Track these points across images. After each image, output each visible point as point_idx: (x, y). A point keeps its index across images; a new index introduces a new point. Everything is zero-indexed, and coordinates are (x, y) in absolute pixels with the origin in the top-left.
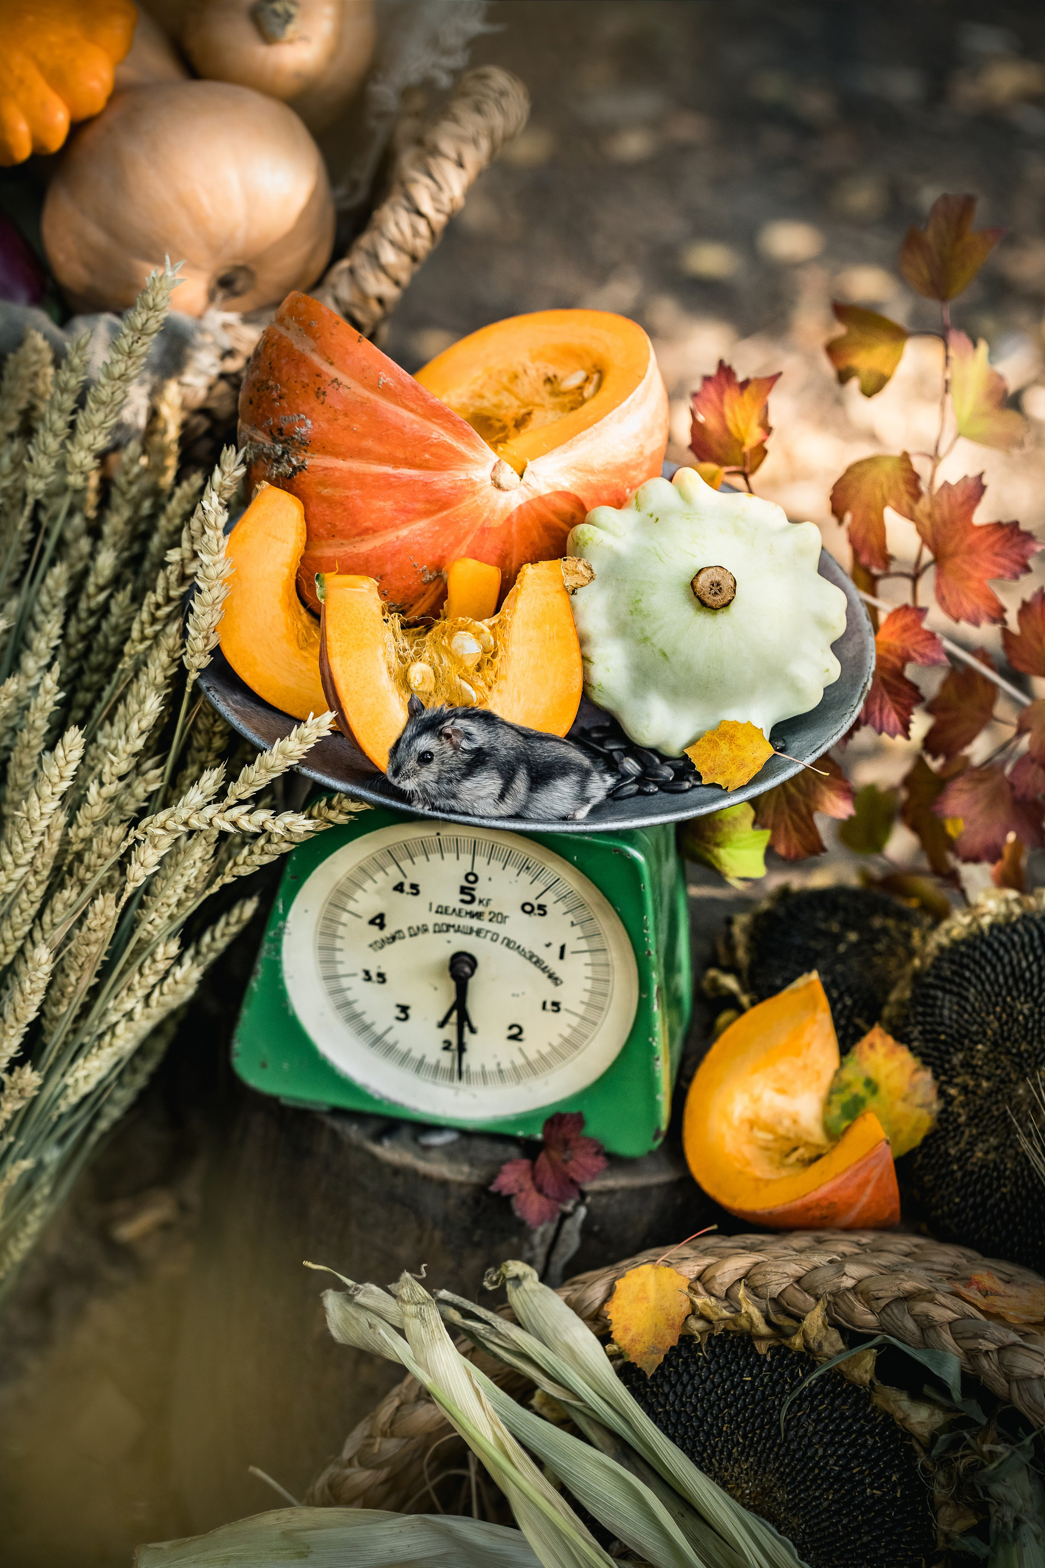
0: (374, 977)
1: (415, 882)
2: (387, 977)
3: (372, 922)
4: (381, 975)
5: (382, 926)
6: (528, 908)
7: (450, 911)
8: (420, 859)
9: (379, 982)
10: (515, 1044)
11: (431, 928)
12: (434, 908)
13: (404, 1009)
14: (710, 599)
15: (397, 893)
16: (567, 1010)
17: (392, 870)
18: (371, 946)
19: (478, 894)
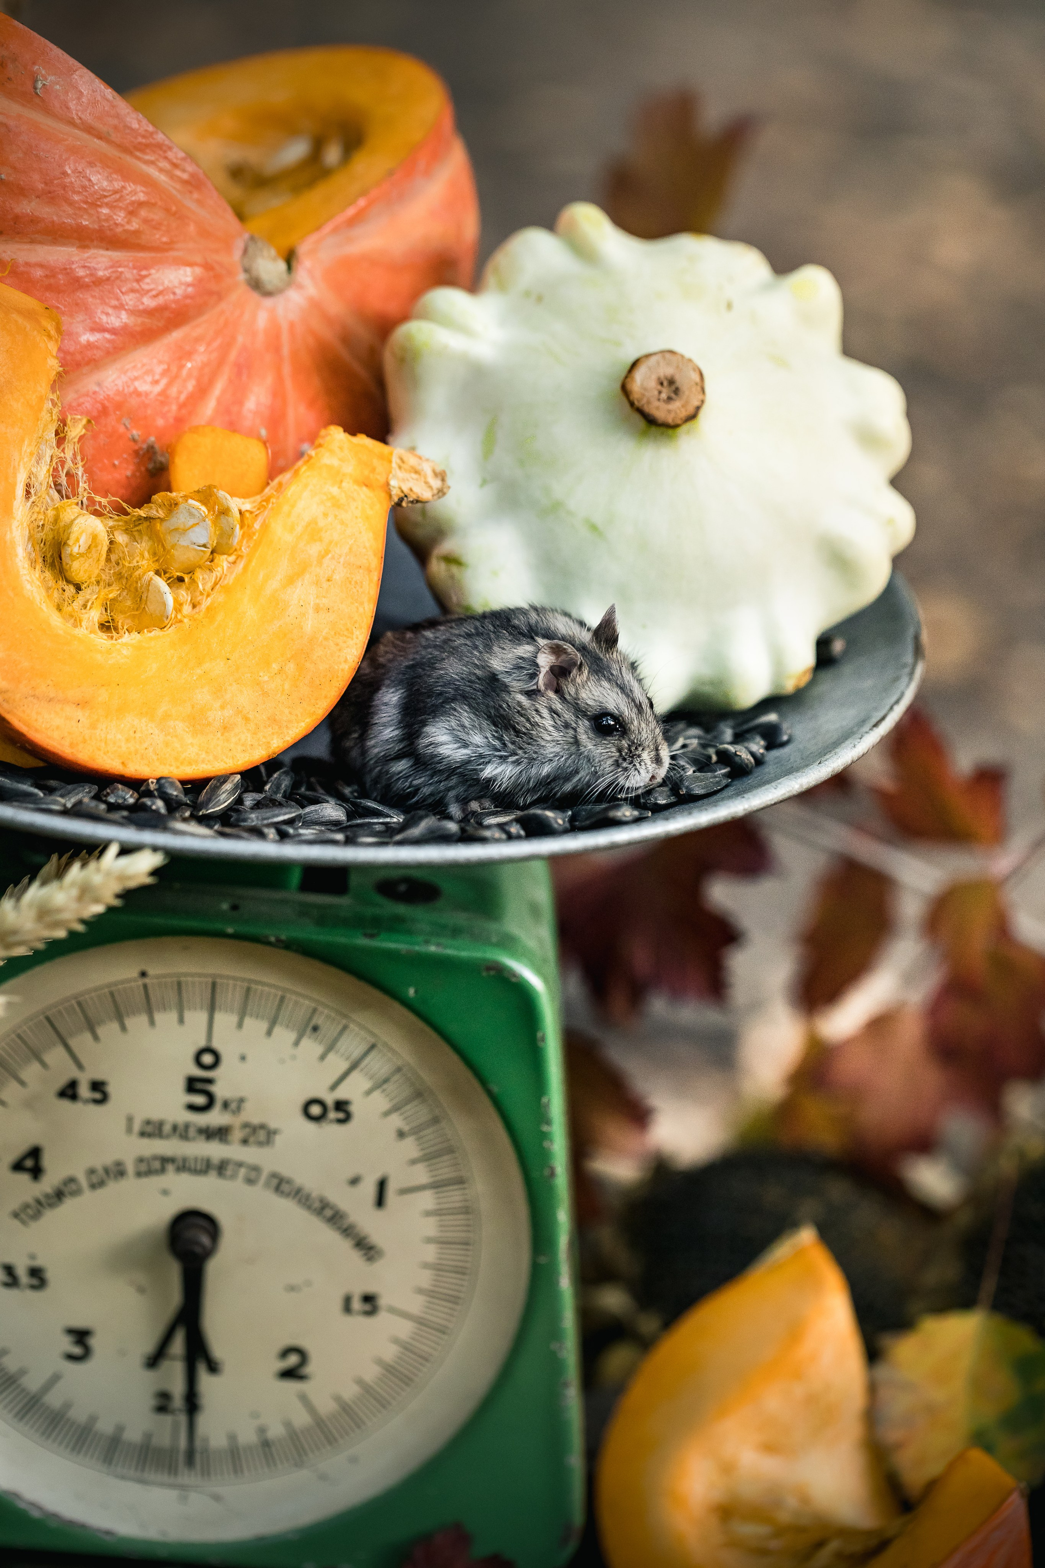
0: (24, 1277)
1: (99, 1076)
2: (50, 1275)
3: (18, 1167)
4: (36, 1273)
5: (36, 1172)
6: (315, 1110)
7: (167, 1128)
8: (109, 1030)
9: (33, 1287)
10: (292, 1386)
11: (130, 1168)
12: (137, 1127)
13: (81, 1336)
14: (660, 411)
15: (66, 1104)
16: (392, 1310)
17: (56, 1056)
18: (16, 1215)
19: (220, 1090)
